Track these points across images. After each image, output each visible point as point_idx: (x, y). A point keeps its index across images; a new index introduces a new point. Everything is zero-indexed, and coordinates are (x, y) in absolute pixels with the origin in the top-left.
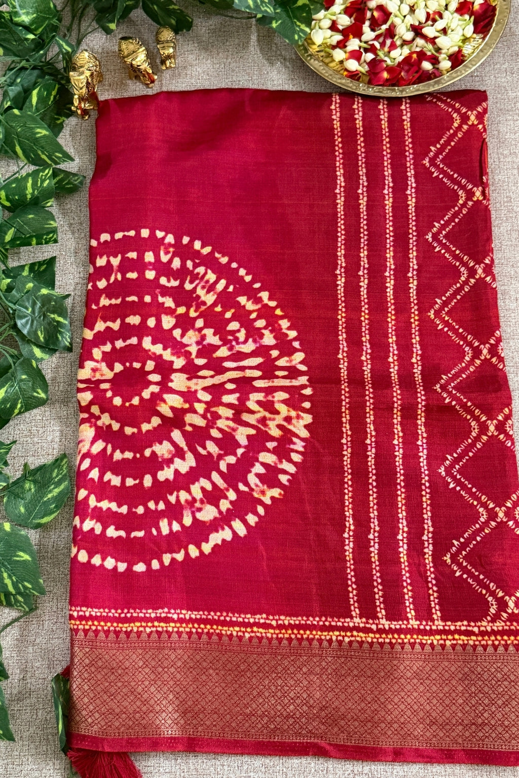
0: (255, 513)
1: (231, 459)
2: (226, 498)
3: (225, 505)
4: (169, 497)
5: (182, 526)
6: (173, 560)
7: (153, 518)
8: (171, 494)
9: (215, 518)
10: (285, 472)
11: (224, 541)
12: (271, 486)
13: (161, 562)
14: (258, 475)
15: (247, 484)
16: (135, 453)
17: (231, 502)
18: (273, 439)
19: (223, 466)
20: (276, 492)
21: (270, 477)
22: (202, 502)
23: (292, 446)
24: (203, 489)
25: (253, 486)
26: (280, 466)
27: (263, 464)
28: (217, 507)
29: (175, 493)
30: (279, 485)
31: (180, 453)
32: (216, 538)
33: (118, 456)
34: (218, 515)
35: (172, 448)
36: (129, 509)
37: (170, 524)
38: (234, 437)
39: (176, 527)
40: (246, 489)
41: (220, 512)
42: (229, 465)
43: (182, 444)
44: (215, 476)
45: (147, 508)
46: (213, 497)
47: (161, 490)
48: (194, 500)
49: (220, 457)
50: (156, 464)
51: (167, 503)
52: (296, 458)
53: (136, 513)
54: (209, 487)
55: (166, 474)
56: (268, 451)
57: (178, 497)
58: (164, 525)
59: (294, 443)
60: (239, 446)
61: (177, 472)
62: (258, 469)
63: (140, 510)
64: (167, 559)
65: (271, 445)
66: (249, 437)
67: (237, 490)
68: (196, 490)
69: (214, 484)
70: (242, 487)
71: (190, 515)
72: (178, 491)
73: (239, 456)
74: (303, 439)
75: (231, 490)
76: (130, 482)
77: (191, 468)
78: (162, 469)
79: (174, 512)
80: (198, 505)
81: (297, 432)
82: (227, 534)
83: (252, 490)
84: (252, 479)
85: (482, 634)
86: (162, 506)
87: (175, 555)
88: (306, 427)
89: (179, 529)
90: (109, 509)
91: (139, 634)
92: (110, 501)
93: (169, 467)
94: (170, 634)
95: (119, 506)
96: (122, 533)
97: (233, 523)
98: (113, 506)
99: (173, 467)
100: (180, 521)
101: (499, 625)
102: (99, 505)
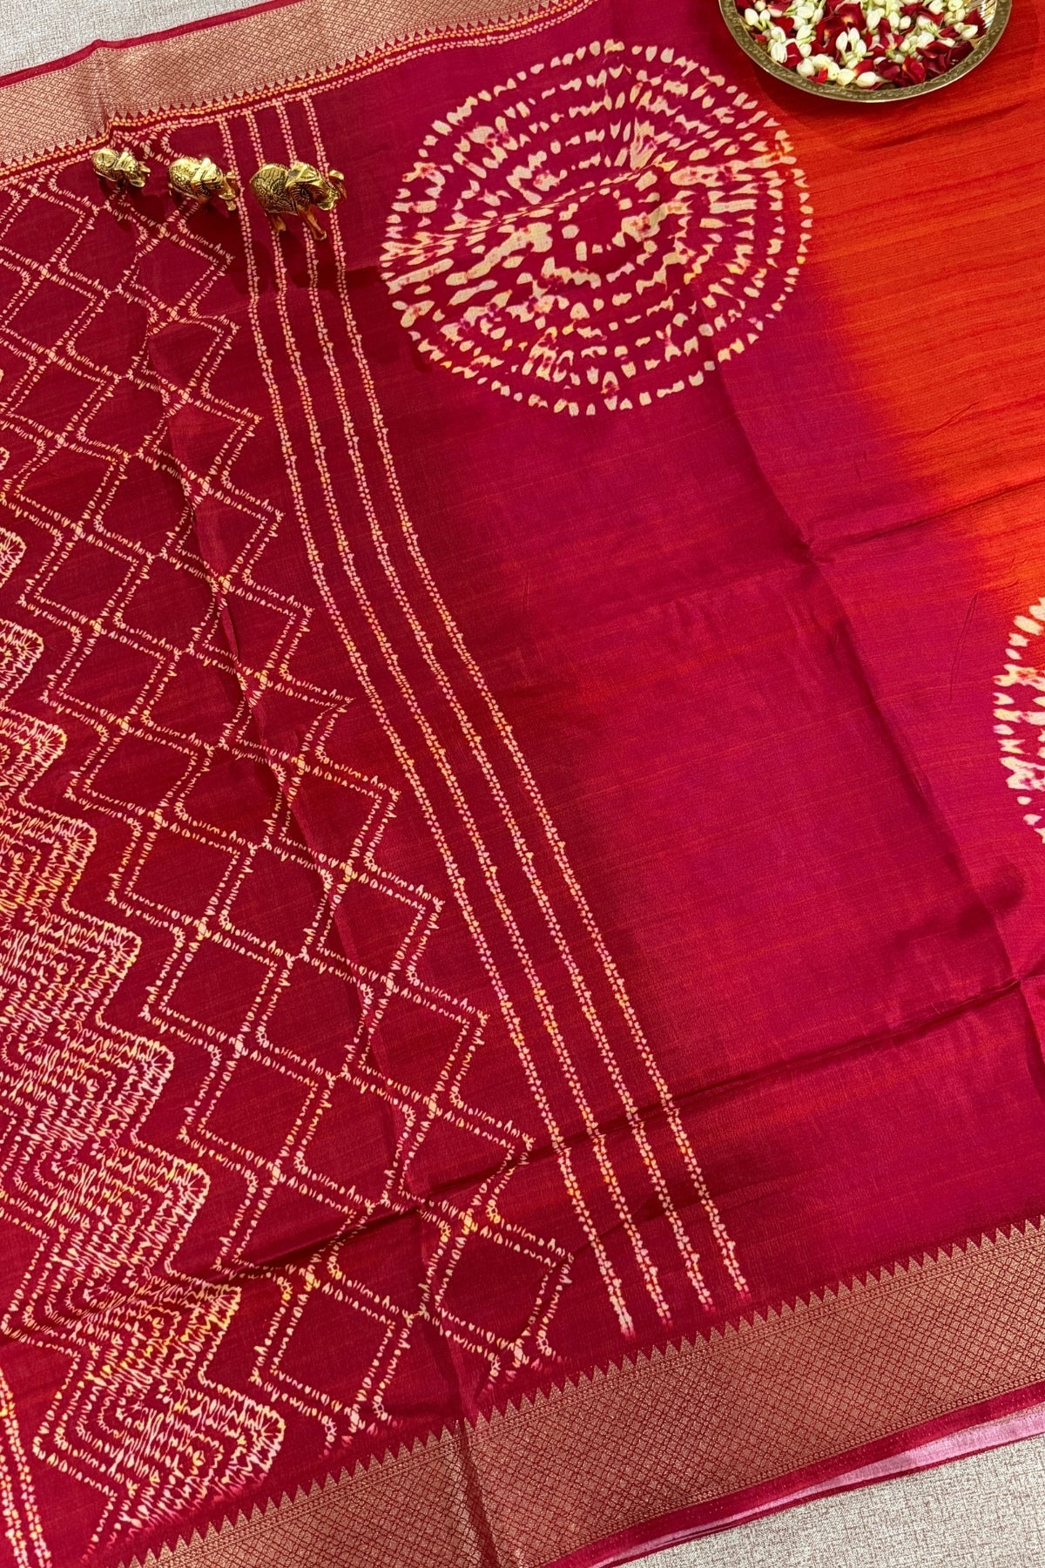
0: (428, 148)
1: (467, 195)
2: (464, 154)
3: (464, 146)
4: (528, 139)
5: (504, 115)
6: (505, 84)
7: (539, 113)
8: (526, 143)
9: (471, 130)
10: (405, 200)
11: (455, 111)
12: (418, 179)
13: (517, 80)
14: (434, 185)
15: (445, 173)
16: (577, 168)
17: (458, 150)
18: (425, 229)
19: (475, 186)
20: (411, 177)
21: (419, 189)
22: (491, 145)
23: (401, 229)
24: (493, 157)
25: (437, 173)
26: (411, 204)
27: (430, 198)
28: (472, 143)
29: (522, 144)
30: (407, 186)
31: (528, 184)
32: (464, 111)
33: (596, 160)
34: (469, 134)
35: (537, 186)
36: (567, 114)
37: (518, 113)
38: (469, 217)
39: (510, 112)
40: (444, 168)
41: (467, 138)
42: (469, 187)
43: (528, 195)
44: (482, 174)
45: (549, 121)
46: (478, 153)
47: (539, 142)
48: (499, 144)
49: (481, 193)
50: (552, 165)
51: (529, 133)
52: (394, 219)
53: (559, 113)
54: (486, 161)
55: (538, 159)
56: (427, 215)
57: (518, 142)
58: (524, 110)
59: (398, 232)
60: (461, 211)
61: (526, 164)
62: (434, 192)
63: (555, 118)
64: (511, 84)
65: (425, 222)
66: (452, 222)
67: (455, 164)
68: (500, 154)
69: (481, 165)
70: (449, 168)
71: (499, 128)
72: (519, 148)
73: (459, 201)
74: (391, 239)
75: (460, 162)
76: (576, 140)
77: (511, 174)
78: (542, 163)
79: (517, 126)
80: (494, 141)
81: (398, 245)
82: (453, 118)
83: (438, 169)
84: (439, 180)
85: (176, 118)
86: (533, 128)
87: (503, 89)
88: (386, 251)
89: (506, 112)
90: (588, 105)
91: (521, 16)
92: (590, 114)
93: (536, 167)
94: (490, 22)
95: (579, 114)
96: (565, 87)
97: (450, 130)
98: (585, 111)
99: (532, 168)
100: (509, 120)
101: (159, 128)
102: (600, 104)
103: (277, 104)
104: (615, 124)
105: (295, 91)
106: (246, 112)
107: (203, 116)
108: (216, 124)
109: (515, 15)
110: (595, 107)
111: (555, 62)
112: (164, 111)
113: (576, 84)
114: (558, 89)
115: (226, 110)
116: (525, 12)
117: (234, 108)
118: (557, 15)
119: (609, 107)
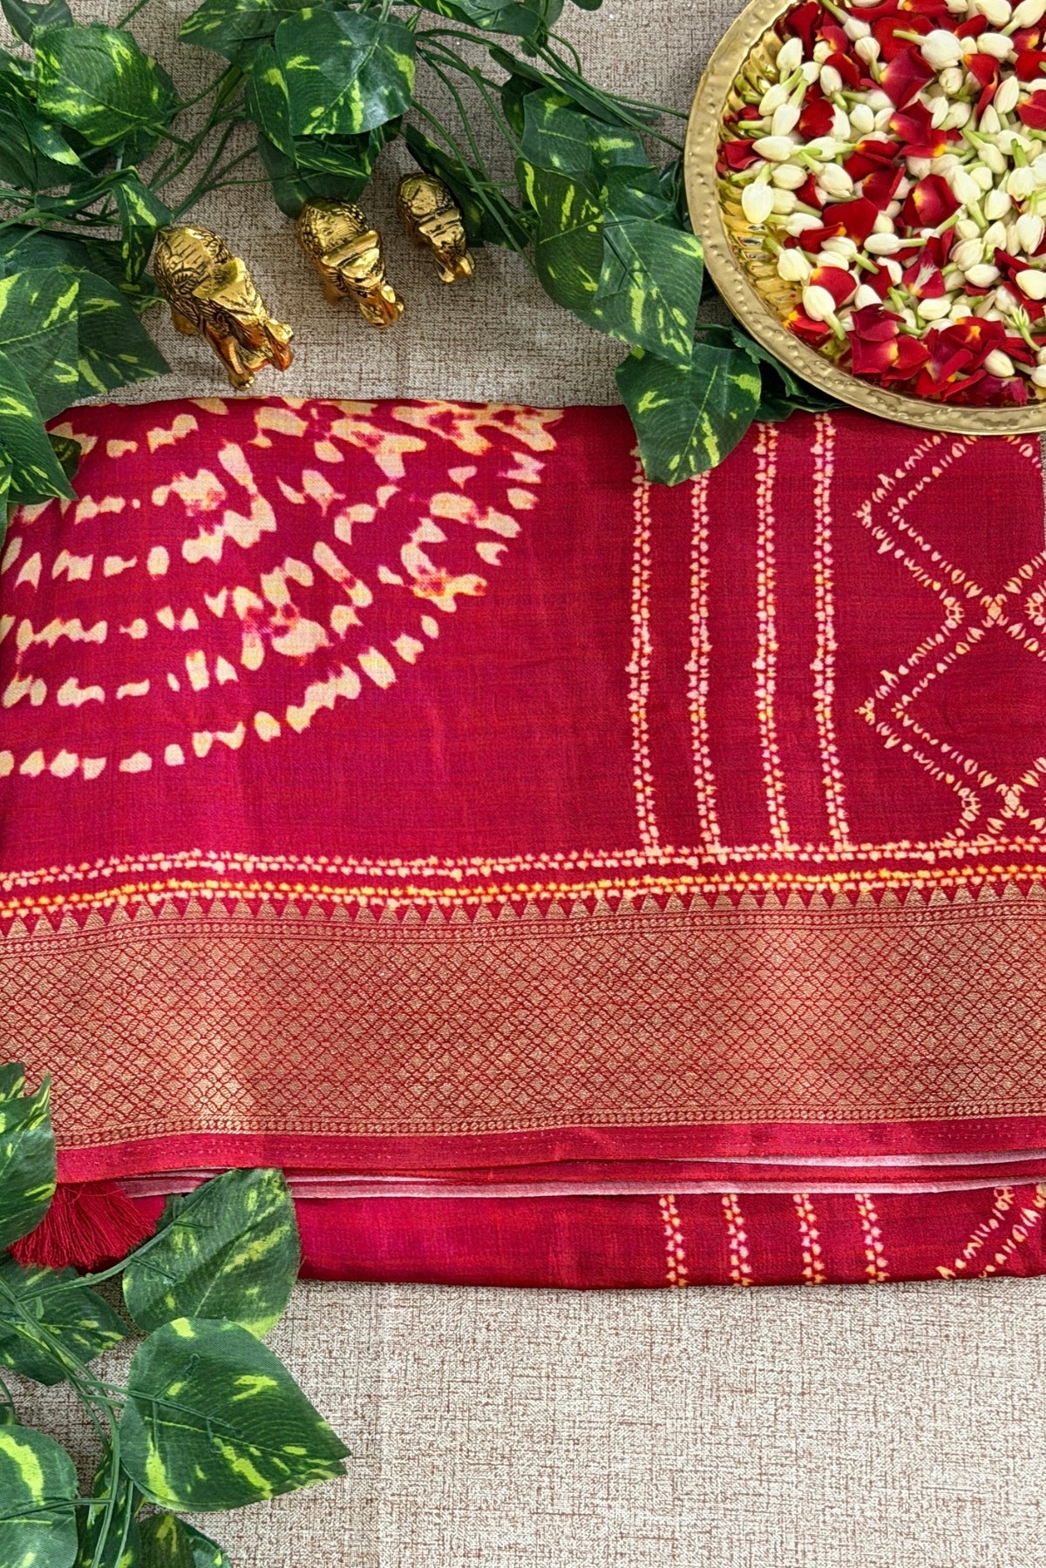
0: (417, 632)
1: (363, 513)
2: (347, 601)
3: (342, 618)
4: (209, 601)
5: (240, 669)
6: (217, 746)
7: (168, 648)
8: (214, 594)
9: (320, 651)
10: (491, 536)
11: (340, 699)
12: (455, 572)
13: (188, 750)
14: (425, 547)
15: (398, 568)
16: (128, 499)
17: (359, 612)
18: (464, 459)
19: (342, 530)
20: (468, 584)
21: (456, 550)
22: (288, 612)
23: (512, 474)
24: (291, 584)
25: (413, 572)
26: (480, 524)
27: (440, 522)
28: (325, 622)
29: (224, 593)
30: (480, 567)
31: (237, 500)
32: (320, 695)
33: (87, 509)
34: (326, 643)
35: (219, 488)
36: (112, 630)
37: (211, 666)
38: (371, 458)
39: (225, 672)
40: (396, 580)
41: (332, 635)
42: (356, 527)
43: (245, 477)
44: (323, 554)
45: (154, 625)
46: (316, 601)
47: (189, 583)
48: (270, 608)
49: (337, 508)
50: (179, 523)
51: (203, 613)
52: (521, 500)
53: (127, 636)
54: (306, 578)
55: (203, 548)
56: (453, 488)
57: (229, 601)
58: (196, 666)
59: (517, 466)
60: (384, 480)
61: (229, 544)
62: (429, 532)
63: (139, 629)
64: (202, 743)
65: (460, 475)
66: (407, 458)
67: (374, 584)
68: (274, 587)
69: (318, 572)
70: (386, 576)
71: (259, 643)
72: (231, 589)
73: (382, 503)
74: (537, 455)
75: (360, 585)
76: (114, 565)
77: (264, 534)
78: (196, 536)
79: (221, 636)
80: (278, 620)
81: (523, 437)
82: (348, 684)
83: (410, 580)
84: (412, 556)
85: (943, 864)
86: (190, 621)
87: (222, 736)
88: (548, 428)
89: (233, 676)
90: (63, 639)
91: (132, 909)
92: (65, 620)
93: (210, 531)
94: (206, 904)
95: (87, 626)
96: (96, 693)
97: (362, 658)
98: (74, 629)
99: (220, 532)
100: (234, 659)
101: (983, 845)
102: (39, 638)
103: (716, 848)
104: (27, 584)
105: (673, 871)
106: (786, 849)
107: (883, 863)
108: (854, 837)
109: (144, 913)
110: (53, 632)
111: (94, 768)
112: (969, 885)
113: (71, 694)
114: (110, 692)
115: (829, 868)
116: (120, 915)
117: (810, 868)
118: (52, 890)
119: (26, 625)
